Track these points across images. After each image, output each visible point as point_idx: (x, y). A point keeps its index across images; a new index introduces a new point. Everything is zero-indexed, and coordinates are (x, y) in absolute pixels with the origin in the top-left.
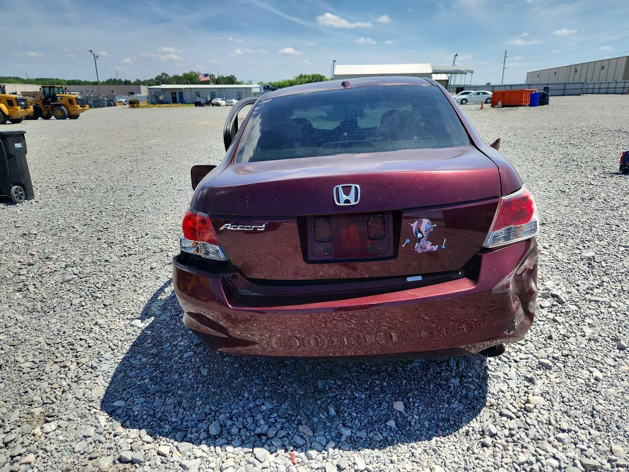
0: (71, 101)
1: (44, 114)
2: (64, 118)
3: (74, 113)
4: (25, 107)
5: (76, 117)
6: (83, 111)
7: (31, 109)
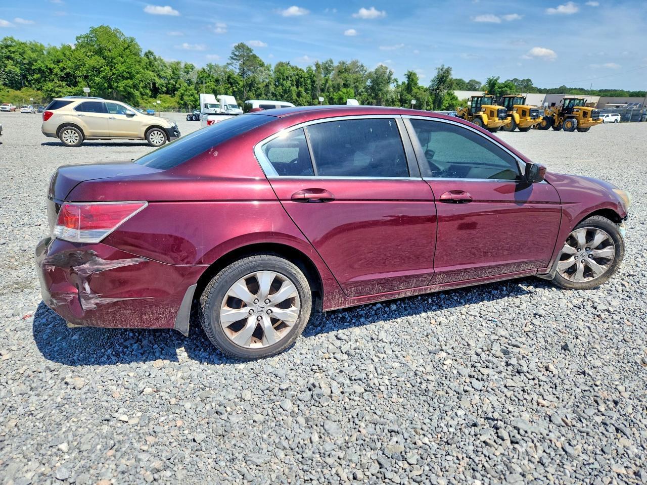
0: (585, 114)
1: (555, 125)
2: (572, 130)
3: (582, 126)
4: (534, 118)
5: (585, 130)
6: (594, 124)
7: (540, 120)
